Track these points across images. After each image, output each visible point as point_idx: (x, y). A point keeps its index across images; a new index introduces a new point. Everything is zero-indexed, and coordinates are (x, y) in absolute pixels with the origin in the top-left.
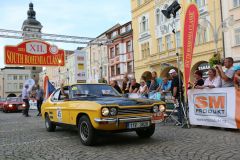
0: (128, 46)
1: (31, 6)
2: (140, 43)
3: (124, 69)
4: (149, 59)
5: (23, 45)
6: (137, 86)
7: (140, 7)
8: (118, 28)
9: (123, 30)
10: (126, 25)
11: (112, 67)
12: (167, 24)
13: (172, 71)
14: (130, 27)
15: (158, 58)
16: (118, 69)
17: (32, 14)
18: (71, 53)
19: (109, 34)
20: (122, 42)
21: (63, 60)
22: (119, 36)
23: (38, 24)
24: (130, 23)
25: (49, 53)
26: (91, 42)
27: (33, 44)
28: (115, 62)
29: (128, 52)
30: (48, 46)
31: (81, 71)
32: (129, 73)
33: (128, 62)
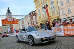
1: (8, 8)
2: (39, 16)
4: (41, 20)
5: (7, 19)
6: (39, 27)
7: (38, 6)
8: (32, 12)
9: (34, 13)
10: (34, 11)
11: (32, 23)
13: (47, 23)
14: (35, 12)
16: (33, 23)
17: (9, 10)
18: (20, 20)
19: (30, 14)
20: (34, 16)
21: (18, 22)
22: (33, 14)
23: (10, 13)
24: (35, 11)
25: (14, 21)
26: (25, 17)
28: (32, 21)
29: (35, 18)
30: (14, 19)
31: (23, 25)
32: (36, 24)
33: (36, 21)
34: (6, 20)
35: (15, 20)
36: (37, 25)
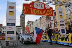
0: (54, 18)
3: (53, 25)
12: (70, 9)
15: (68, 20)
32: (55, 26)
33: (54, 23)
36: (55, 28)
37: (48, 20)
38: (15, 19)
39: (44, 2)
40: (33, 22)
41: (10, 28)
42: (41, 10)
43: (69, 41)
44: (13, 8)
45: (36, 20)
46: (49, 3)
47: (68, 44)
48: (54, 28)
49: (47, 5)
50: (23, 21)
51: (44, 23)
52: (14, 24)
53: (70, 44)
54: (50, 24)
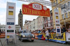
3: (49, 25)
27: (36, 4)
29: (51, 20)
30: (42, 6)
33: (51, 23)
34: (30, 7)
35: (45, 9)
37: (45, 20)
38: (14, 19)
39: (42, 4)
40: (30, 22)
41: (10, 27)
42: (39, 10)
43: (63, 39)
44: (13, 8)
45: (34, 20)
46: (47, 5)
47: (63, 42)
48: (50, 27)
49: (45, 6)
50: (21, 20)
51: (41, 22)
52: (14, 23)
53: (64, 42)
54: (47, 24)
